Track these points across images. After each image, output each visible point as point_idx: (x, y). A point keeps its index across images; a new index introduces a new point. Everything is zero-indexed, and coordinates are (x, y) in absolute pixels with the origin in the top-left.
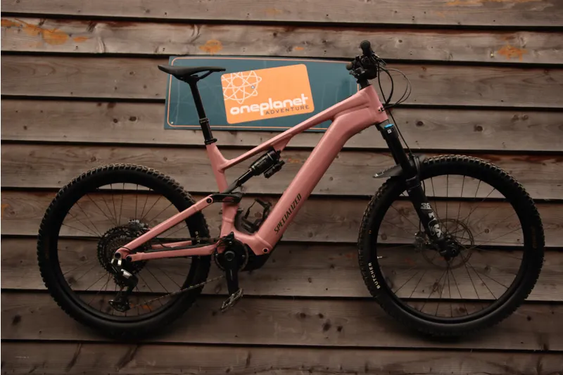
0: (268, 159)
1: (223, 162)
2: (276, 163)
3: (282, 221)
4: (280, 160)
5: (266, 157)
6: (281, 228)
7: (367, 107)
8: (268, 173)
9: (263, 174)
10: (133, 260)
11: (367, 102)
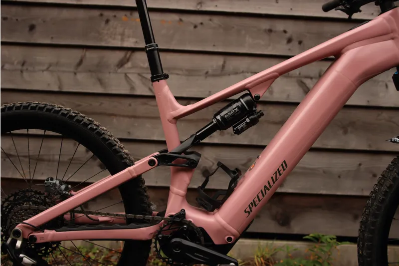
0: (241, 108)
1: (174, 109)
2: (253, 114)
3: (256, 199)
4: (258, 110)
5: (239, 104)
6: (254, 209)
7: (393, 39)
8: (240, 127)
9: (231, 128)
10: (39, 241)
11: (392, 31)
